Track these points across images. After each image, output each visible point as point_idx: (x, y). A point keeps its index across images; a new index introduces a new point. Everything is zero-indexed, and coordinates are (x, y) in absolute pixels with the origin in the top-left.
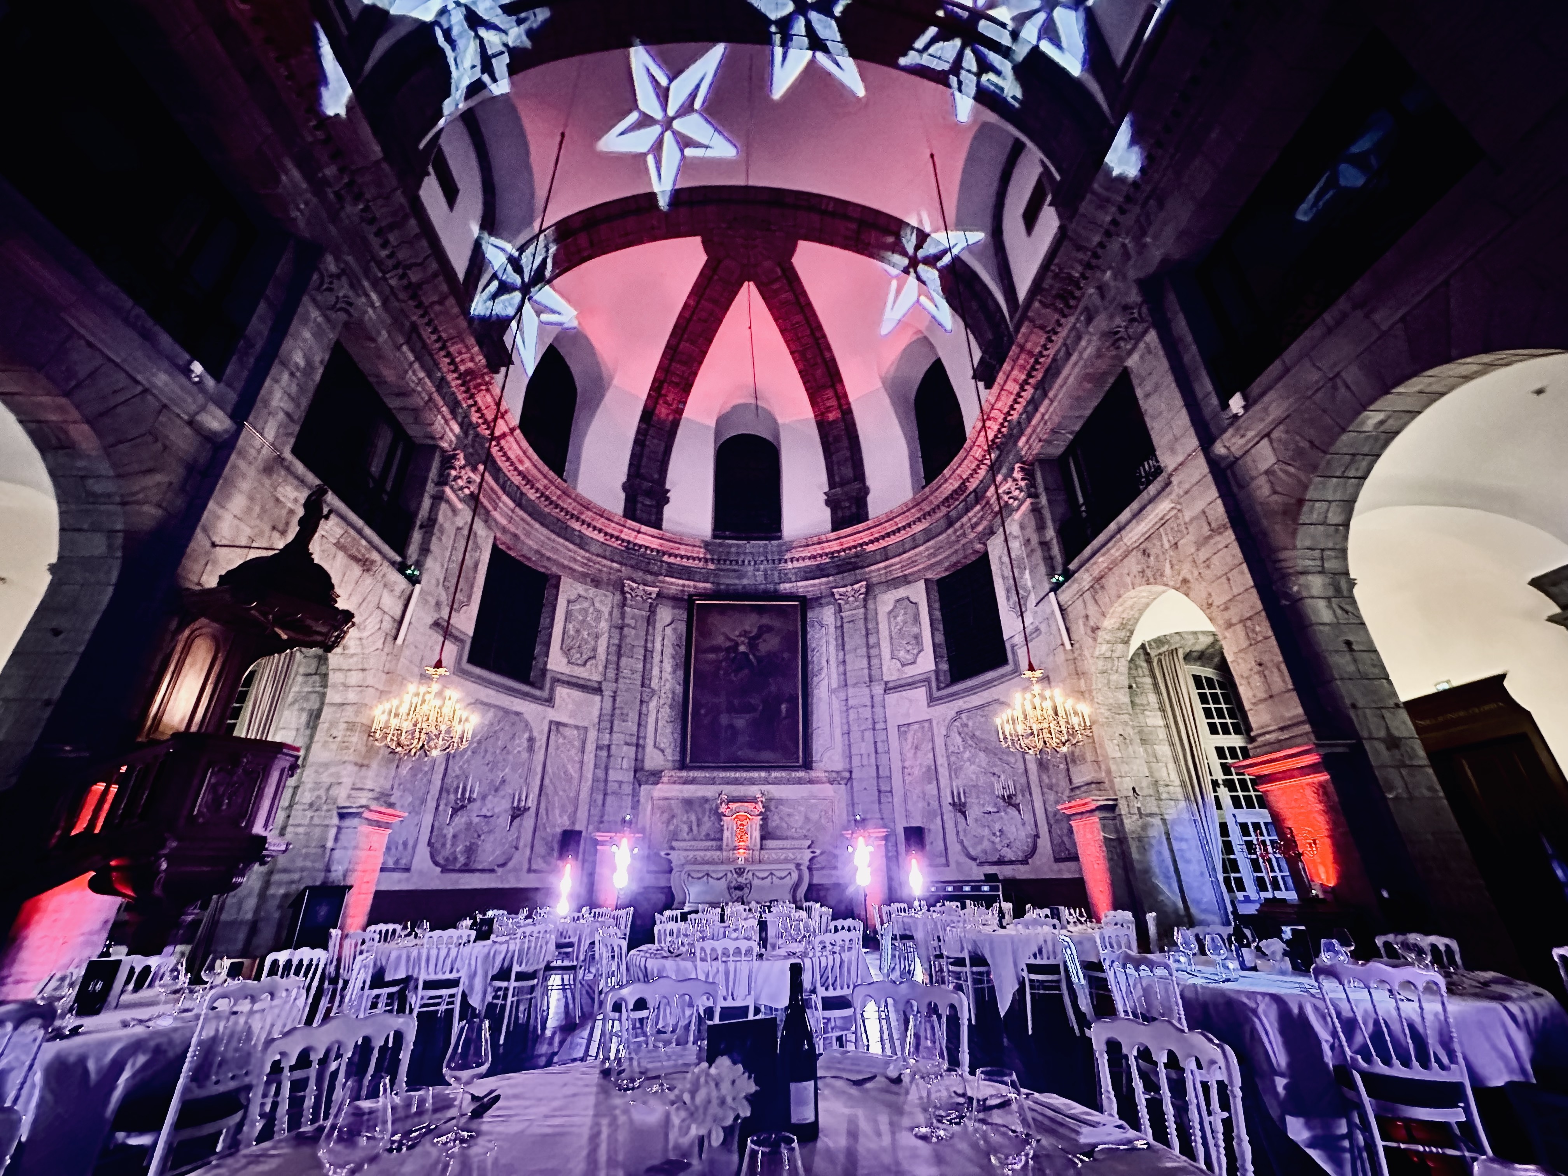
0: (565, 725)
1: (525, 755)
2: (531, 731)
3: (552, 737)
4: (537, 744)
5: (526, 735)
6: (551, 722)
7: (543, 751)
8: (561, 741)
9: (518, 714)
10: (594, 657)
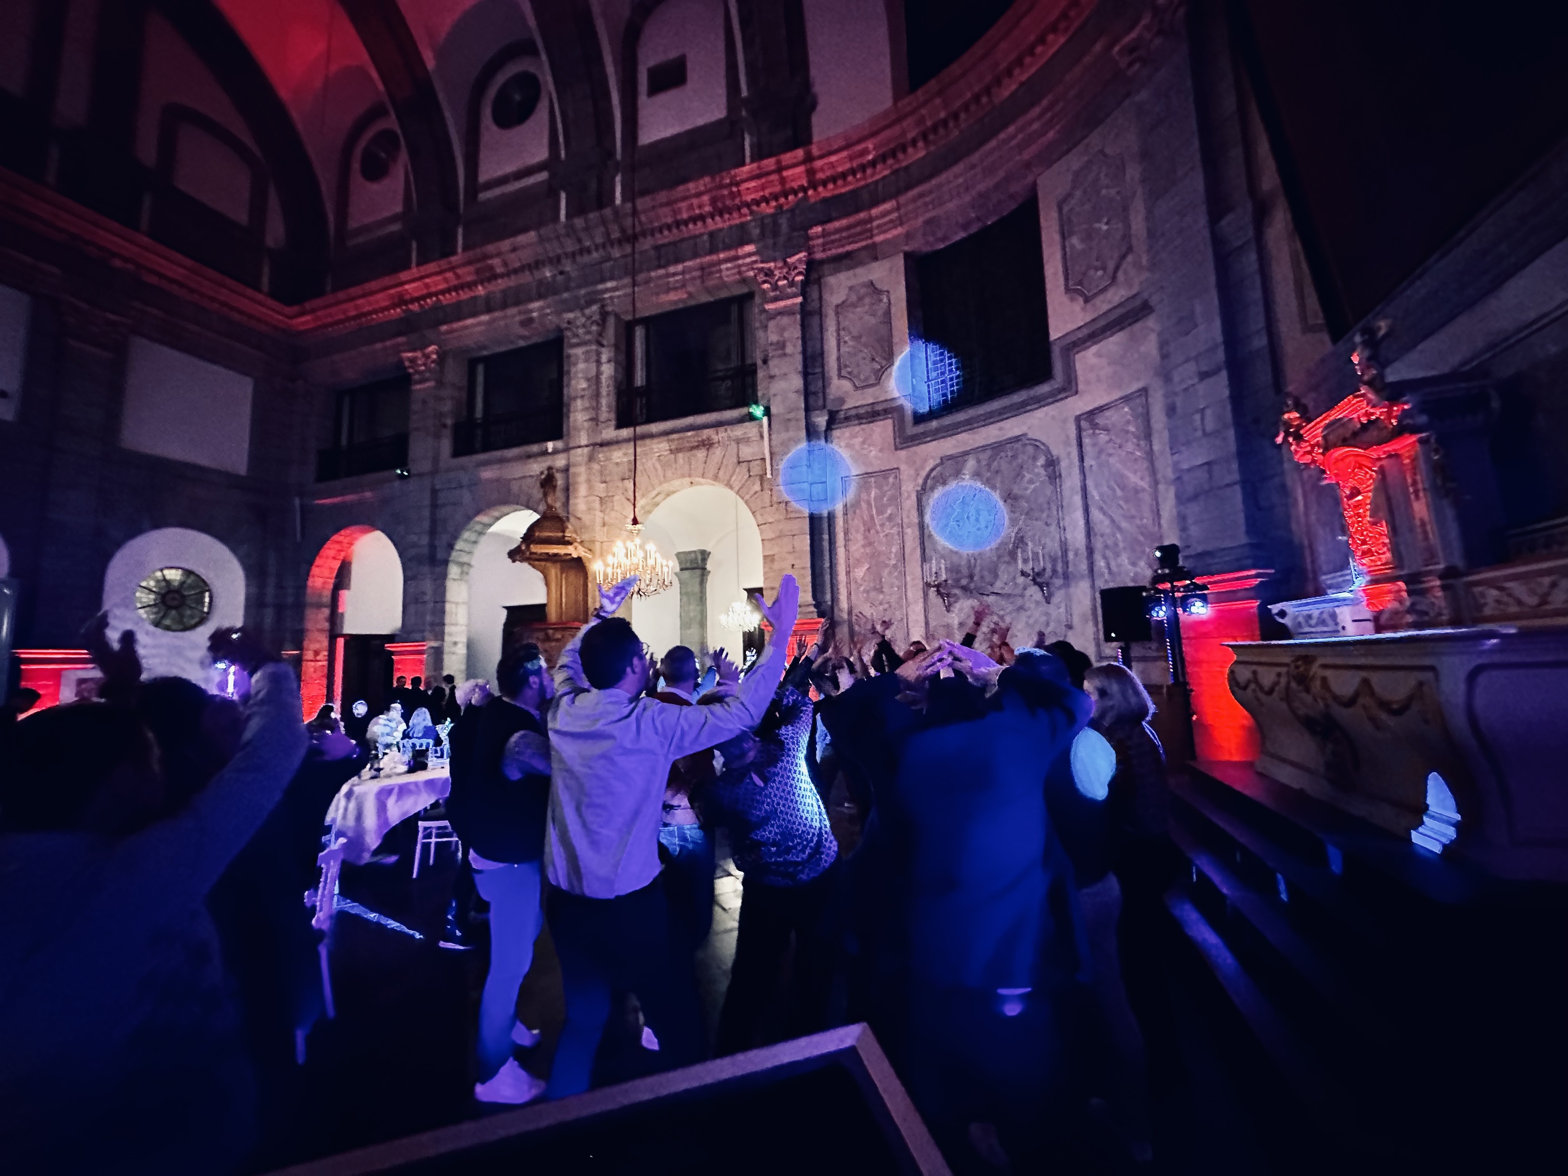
0: (1101, 409)
1: (1049, 489)
2: (1048, 452)
3: (1086, 441)
4: (1064, 464)
5: (1041, 461)
6: (1078, 419)
7: (1076, 471)
8: (1103, 437)
9: (1017, 439)
10: (1130, 249)
